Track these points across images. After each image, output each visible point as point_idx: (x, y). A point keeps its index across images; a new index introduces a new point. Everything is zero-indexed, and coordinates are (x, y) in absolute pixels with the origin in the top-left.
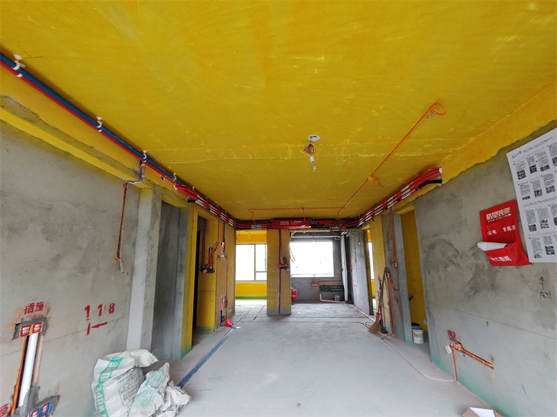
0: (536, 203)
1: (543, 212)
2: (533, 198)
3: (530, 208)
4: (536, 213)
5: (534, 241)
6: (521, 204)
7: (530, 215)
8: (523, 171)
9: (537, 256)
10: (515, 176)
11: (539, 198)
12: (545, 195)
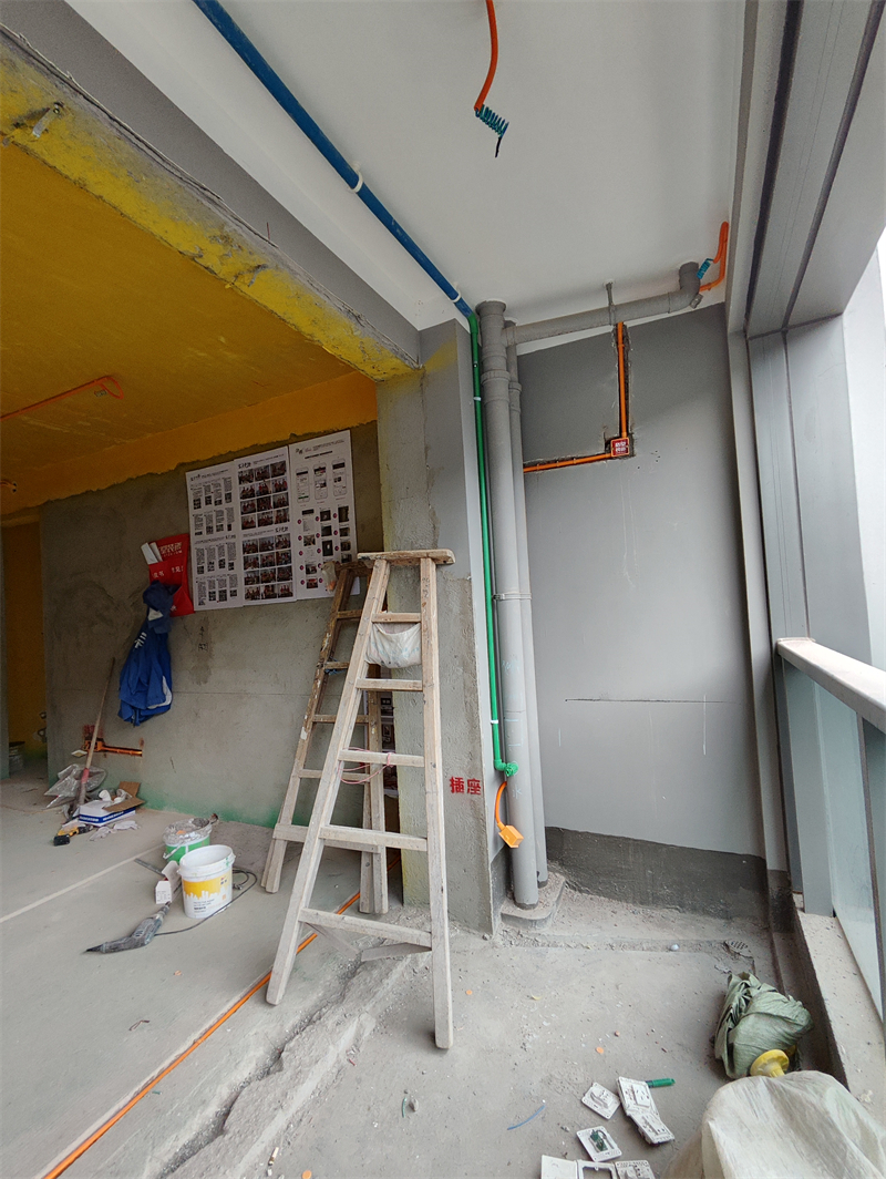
0: (206, 541)
1: (211, 552)
2: (205, 536)
3: (201, 546)
4: (206, 552)
5: (201, 585)
6: (194, 539)
7: (200, 552)
8: (199, 500)
9: (201, 603)
10: (191, 504)
11: (210, 536)
12: (216, 534)
